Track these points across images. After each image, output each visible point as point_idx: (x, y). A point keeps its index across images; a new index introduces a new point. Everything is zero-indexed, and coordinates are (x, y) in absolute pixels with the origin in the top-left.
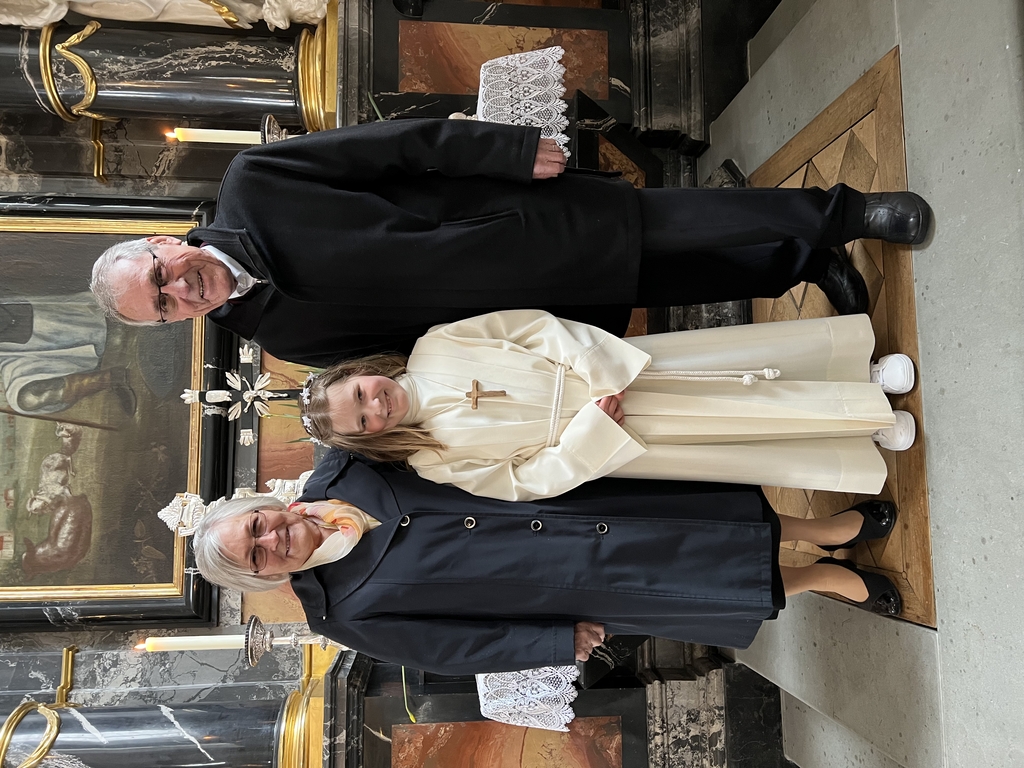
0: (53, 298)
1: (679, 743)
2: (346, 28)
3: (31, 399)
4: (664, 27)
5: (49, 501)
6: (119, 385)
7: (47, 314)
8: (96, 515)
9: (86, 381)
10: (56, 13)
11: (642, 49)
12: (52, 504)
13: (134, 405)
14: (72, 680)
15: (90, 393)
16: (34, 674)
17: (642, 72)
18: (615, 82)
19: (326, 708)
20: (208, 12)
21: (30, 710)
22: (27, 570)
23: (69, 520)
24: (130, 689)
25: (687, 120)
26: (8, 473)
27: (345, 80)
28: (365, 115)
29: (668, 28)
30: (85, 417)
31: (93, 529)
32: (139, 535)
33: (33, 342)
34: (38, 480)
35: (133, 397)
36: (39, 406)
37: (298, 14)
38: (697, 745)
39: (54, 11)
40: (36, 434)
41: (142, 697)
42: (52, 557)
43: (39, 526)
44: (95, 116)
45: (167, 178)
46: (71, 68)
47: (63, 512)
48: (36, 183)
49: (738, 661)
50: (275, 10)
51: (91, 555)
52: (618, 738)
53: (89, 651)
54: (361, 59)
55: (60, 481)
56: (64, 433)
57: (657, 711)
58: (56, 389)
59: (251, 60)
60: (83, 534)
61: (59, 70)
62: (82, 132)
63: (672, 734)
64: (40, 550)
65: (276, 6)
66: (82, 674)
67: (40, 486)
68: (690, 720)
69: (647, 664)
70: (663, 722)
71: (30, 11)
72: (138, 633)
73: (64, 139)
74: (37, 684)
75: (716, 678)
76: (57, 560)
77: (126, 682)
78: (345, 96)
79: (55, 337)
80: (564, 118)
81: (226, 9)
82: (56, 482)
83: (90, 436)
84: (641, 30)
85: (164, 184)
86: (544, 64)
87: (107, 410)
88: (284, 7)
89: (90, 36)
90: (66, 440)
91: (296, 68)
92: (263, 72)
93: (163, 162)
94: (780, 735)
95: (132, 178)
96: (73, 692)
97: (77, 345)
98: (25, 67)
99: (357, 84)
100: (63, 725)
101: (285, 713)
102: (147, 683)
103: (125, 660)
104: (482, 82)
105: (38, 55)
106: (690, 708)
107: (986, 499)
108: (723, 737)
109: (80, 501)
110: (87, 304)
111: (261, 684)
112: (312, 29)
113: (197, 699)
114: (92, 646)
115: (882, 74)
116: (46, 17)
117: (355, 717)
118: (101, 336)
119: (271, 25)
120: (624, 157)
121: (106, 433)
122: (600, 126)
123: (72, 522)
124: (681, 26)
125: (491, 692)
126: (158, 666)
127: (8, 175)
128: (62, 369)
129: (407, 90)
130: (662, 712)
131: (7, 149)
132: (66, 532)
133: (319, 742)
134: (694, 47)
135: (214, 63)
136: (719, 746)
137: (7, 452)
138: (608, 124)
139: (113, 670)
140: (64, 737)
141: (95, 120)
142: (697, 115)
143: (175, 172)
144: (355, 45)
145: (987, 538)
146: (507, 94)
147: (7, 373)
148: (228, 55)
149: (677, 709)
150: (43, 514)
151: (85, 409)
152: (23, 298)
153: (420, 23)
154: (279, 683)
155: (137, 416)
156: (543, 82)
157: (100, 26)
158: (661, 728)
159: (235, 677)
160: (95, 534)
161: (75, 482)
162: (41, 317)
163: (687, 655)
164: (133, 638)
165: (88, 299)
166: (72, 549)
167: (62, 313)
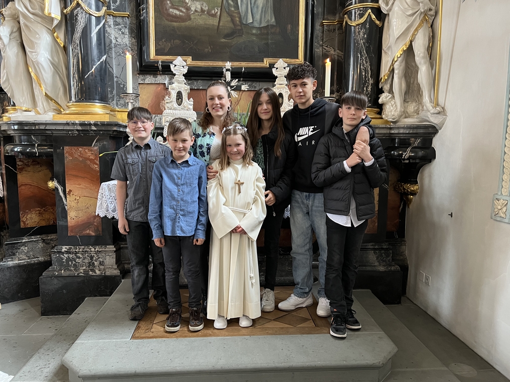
0: (272, 5)
1: (92, 258)
4: (378, 256)
6: (236, 32)
8: (183, 24)
11: (368, 247)
13: (227, 38)
14: (116, 16)
15: (233, 21)
19: (105, 122)
20: (385, 71)
23: (181, 13)
24: (113, 40)
29: (377, 258)
30: (223, 19)
31: (177, 23)
32: (175, 42)
35: (231, 38)
37: (385, 108)
38: (91, 265)
41: (110, 45)
42: (166, 7)
44: (345, 22)
45: (323, 50)
47: (184, 11)
49: (123, 280)
52: (93, 234)
53: (128, 22)
56: (216, 10)
57: (104, 249)
58: (234, 7)
60: (175, 19)
62: (341, 16)
63: (95, 254)
64: (168, 2)
65: (388, 98)
66: (119, 20)
68: (100, 262)
69: (122, 246)
70: (100, 251)
72: (135, 42)
73: (338, 8)
74: (115, 2)
75: (117, 272)
76: (165, 9)
77: (116, 38)
79: (256, 6)
81: (386, 78)
82: (196, 8)
84: (376, 247)
87: (225, 28)
89: (375, 23)
90: (213, 11)
93: (329, 49)
94: (95, 296)
95: (323, 36)
96: (112, 17)
97: (252, 15)
100: (98, 19)
102: (115, 46)
103: (124, 37)
106: (105, 261)
108: (94, 274)
109: (188, 18)
110: (269, 19)
111: (115, 92)
113: (109, 67)
114: (130, 24)
116: (383, 5)
117: (101, 133)
118: (256, 25)
119: (381, 96)
121: (216, 28)
123: (180, 15)
124: (378, 263)
128: (242, 9)
130: (103, 251)
132: (176, 12)
133: (92, 119)
134: (369, 268)
136: (91, 273)
139: (121, 32)
140: (93, 19)
143: (325, 53)
145: (159, 353)
148: (367, 79)
149: (105, 257)
150: (183, 3)
151: (226, 19)
154: (115, 99)
157: (380, 27)
158: (97, 251)
159: (118, 81)
160: (175, 24)
161: (196, 16)
163: (126, 261)
164: (134, 40)
165: (271, 19)
166: (169, 15)
167: (265, 8)
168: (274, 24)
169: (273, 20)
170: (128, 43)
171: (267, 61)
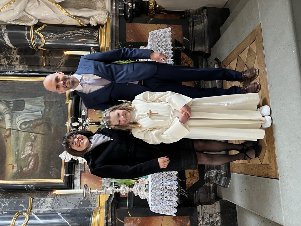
0: (30, 99)
1: (207, 224)
2: (112, 25)
3: (23, 126)
4: (198, 24)
5: (27, 155)
6: (48, 122)
7: (28, 103)
8: (40, 159)
9: (38, 121)
10: (35, 22)
11: (192, 29)
12: (28, 156)
13: (51, 128)
14: (32, 207)
15: (40, 125)
16: (21, 205)
17: (192, 36)
18: (184, 38)
19: (105, 212)
20: (75, 22)
21: (20, 214)
22: (20, 175)
23: (33, 160)
24: (48, 209)
25: (205, 48)
26: (16, 147)
27: (112, 38)
28: (117, 48)
29: (199, 24)
30: (38, 132)
31: (39, 163)
32: (52, 164)
33: (25, 111)
34: (24, 149)
35: (51, 126)
36: (26, 128)
37: (99, 22)
38: (212, 224)
39: (35, 21)
40: (24, 136)
41: (51, 211)
42: (27, 171)
43: (24, 162)
44: (44, 49)
45: (62, 66)
46: (39, 37)
47: (31, 158)
48: (27, 68)
49: (224, 199)
50: (93, 21)
51: (38, 171)
52: (189, 222)
53: (37, 198)
54: (116, 33)
55: (30, 149)
56: (32, 136)
57: (200, 214)
58: (30, 124)
59: (87, 34)
60: (36, 165)
61: (35, 37)
62: (40, 54)
63: (205, 221)
64: (24, 169)
65: (93, 20)
66: (34, 205)
67: (25, 151)
68: (210, 217)
69: (197, 201)
70: (202, 217)
71: (28, 22)
72: (51, 193)
73: (35, 56)
74: (22, 208)
75: (217, 204)
76: (29, 172)
77: (47, 207)
78: (112, 42)
79: (31, 109)
80: (171, 46)
81: (80, 21)
82: (29, 150)
83: (39, 137)
84: (191, 25)
85: (61, 68)
86: (166, 32)
87: (44, 129)
88: (95, 20)
89: (44, 28)
90: (32, 138)
91: (98, 36)
92: (89, 37)
93: (61, 62)
94: (237, 221)
95: (53, 66)
96: (32, 210)
97: (36, 111)
98: (26, 36)
99: (115, 39)
100: (30, 218)
101: (93, 214)
102: (53, 208)
103: (47, 201)
104: (149, 37)
105: (30, 33)
106: (210, 213)
107: (290, 140)
108: (220, 222)
109: (36, 155)
110: (40, 100)
111: (86, 208)
112: (103, 26)
114: (38, 197)
115: (257, 31)
116: (32, 23)
117: (113, 215)
118: (43, 109)
119: (92, 25)
120: (188, 57)
121: (44, 136)
122: (181, 49)
123: (33, 161)
124: (202, 23)
125: (153, 204)
126: (56, 203)
127: (19, 66)
128: (32, 118)
129: (128, 41)
130: (202, 214)
131: (19, 59)
132: (31, 164)
133: (104, 221)
134: (206, 29)
135: (77, 35)
136: (219, 224)
137: (16, 141)
138: (183, 48)
139: (43, 204)
140: (30, 222)
141: (44, 50)
142: (207, 47)
143: (64, 64)
144: (114, 29)
145: (291, 151)
146: (156, 40)
147: (17, 119)
148: (80, 33)
149: (206, 213)
150: (25, 159)
151: (38, 129)
152: (22, 99)
153: (132, 24)
154: (91, 208)
155: (52, 131)
156: (166, 37)
157: (46, 25)
158: (202, 219)
159: (78, 206)
160: (40, 164)
161: (35, 150)
162: (27, 104)
163: (209, 198)
164: (49, 194)
165: (40, 99)
166: (33, 169)
167: (33, 103)
168: (43, 97)
169: (40, 98)
170: (51, 199)
171: (68, 102)
